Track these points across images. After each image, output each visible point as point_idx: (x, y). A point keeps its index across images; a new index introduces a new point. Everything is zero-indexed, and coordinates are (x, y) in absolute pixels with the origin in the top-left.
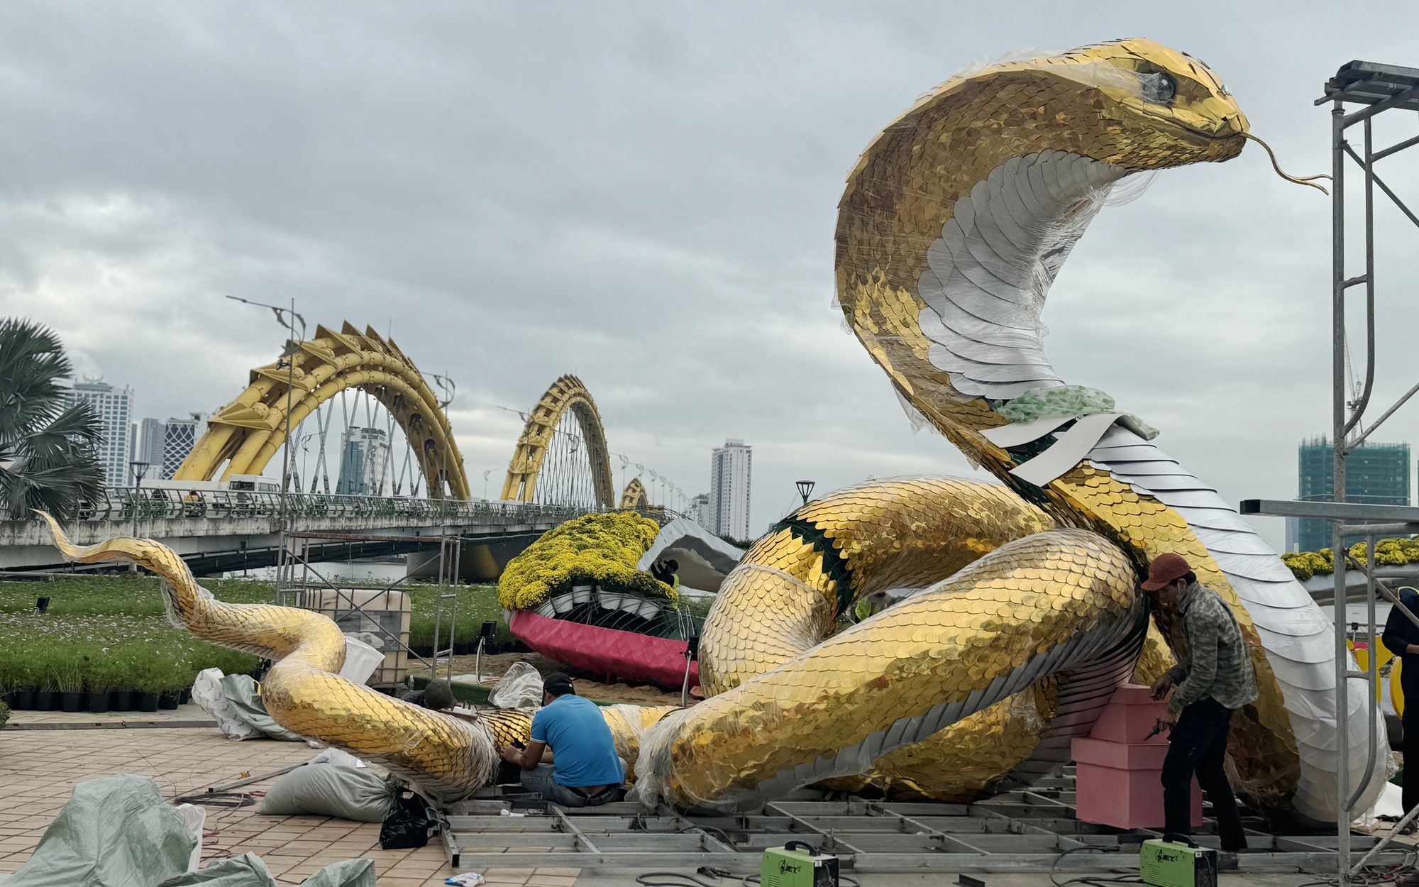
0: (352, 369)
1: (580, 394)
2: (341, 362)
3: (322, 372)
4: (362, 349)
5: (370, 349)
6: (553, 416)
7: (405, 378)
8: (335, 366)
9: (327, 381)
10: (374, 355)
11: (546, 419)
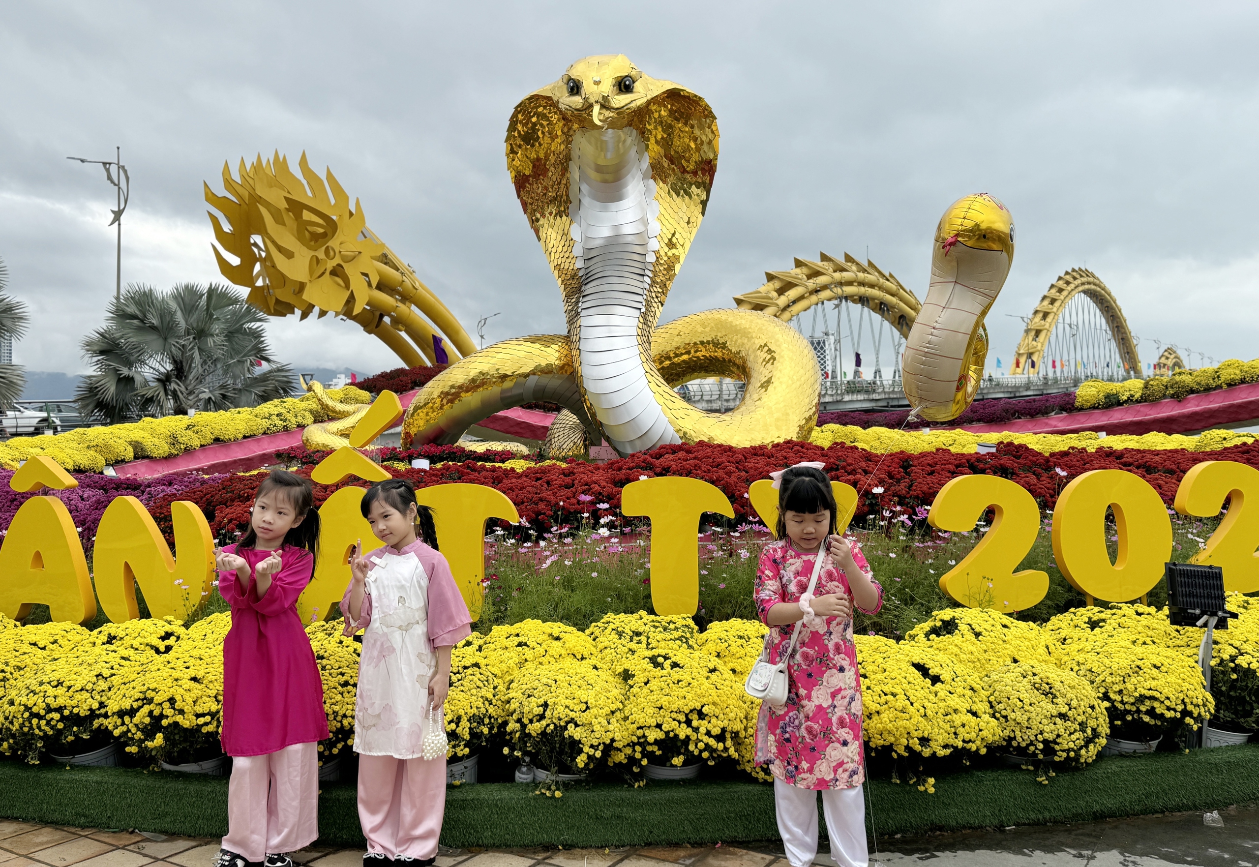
0: (825, 287)
1: (1089, 283)
2: (811, 284)
3: (792, 294)
4: (835, 271)
5: (843, 270)
6: (1057, 304)
7: (881, 288)
8: (806, 286)
9: (801, 298)
10: (845, 274)
11: (1050, 306)
